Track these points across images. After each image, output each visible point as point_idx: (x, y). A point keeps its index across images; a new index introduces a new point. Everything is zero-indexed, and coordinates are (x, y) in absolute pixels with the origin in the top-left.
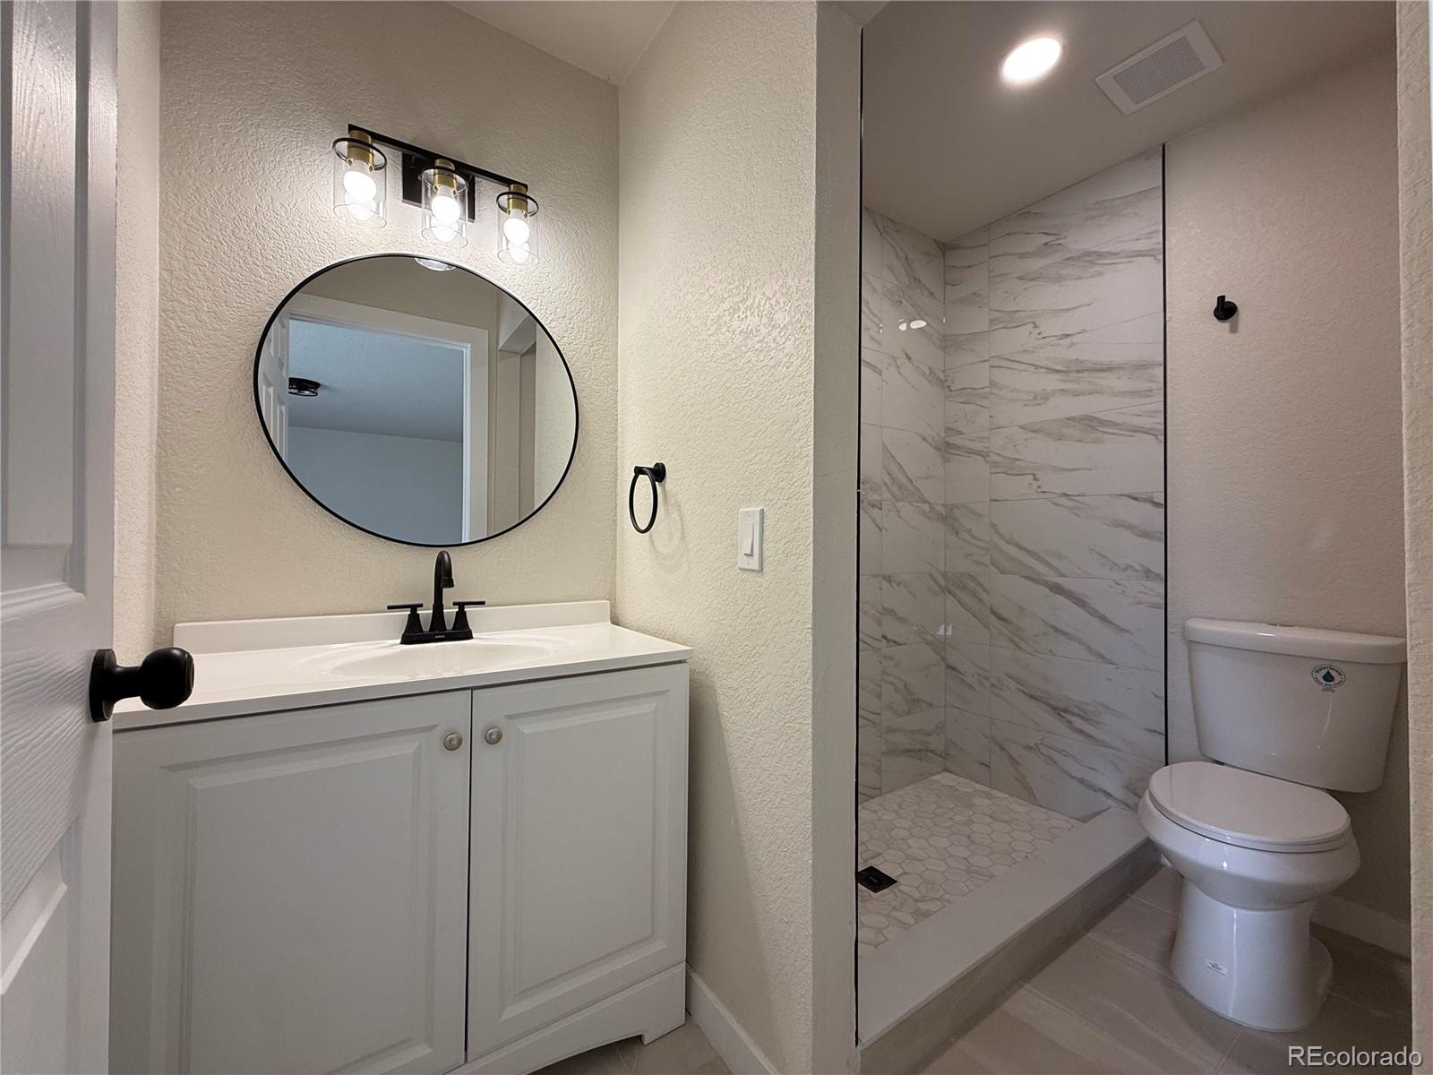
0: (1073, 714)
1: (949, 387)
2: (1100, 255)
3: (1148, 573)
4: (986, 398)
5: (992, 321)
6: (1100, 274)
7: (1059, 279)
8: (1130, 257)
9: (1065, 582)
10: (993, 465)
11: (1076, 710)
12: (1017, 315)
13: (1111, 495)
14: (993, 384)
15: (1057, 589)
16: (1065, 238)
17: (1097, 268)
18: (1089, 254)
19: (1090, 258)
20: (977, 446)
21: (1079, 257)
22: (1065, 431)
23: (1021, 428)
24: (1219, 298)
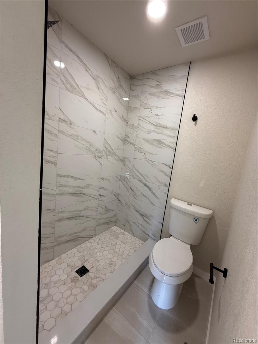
0: (145, 216)
1: (128, 122)
2: (169, 92)
3: (166, 185)
4: (136, 128)
5: (141, 105)
6: (169, 99)
7: (159, 97)
8: (176, 96)
9: (148, 184)
10: (136, 148)
11: (145, 215)
12: (147, 105)
13: (161, 163)
14: (139, 125)
15: (145, 185)
16: (162, 84)
17: (168, 97)
18: (167, 91)
19: (167, 93)
20: (132, 142)
21: (165, 92)
22: (154, 143)
23: (144, 139)
24: (194, 115)
